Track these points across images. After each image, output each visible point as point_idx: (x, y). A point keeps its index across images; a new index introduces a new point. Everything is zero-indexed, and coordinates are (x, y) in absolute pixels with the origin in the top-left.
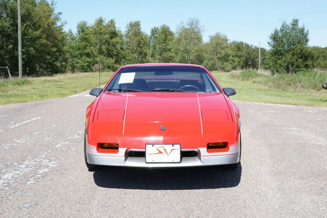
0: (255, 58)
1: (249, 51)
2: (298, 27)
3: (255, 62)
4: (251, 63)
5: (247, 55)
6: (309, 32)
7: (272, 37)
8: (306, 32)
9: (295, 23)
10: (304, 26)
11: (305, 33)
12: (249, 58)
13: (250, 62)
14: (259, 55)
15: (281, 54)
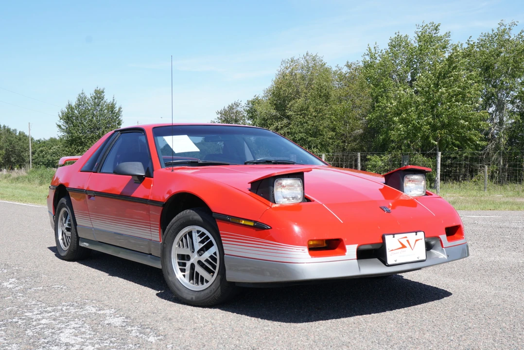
0: (22, 151)
1: (12, 139)
2: (105, 102)
3: (23, 159)
4: (15, 159)
5: (8, 147)
6: (122, 110)
7: (63, 116)
8: (117, 109)
9: (99, 95)
10: (114, 100)
11: (117, 111)
12: (12, 151)
13: (13, 157)
14: (28, 147)
15: (82, 143)
